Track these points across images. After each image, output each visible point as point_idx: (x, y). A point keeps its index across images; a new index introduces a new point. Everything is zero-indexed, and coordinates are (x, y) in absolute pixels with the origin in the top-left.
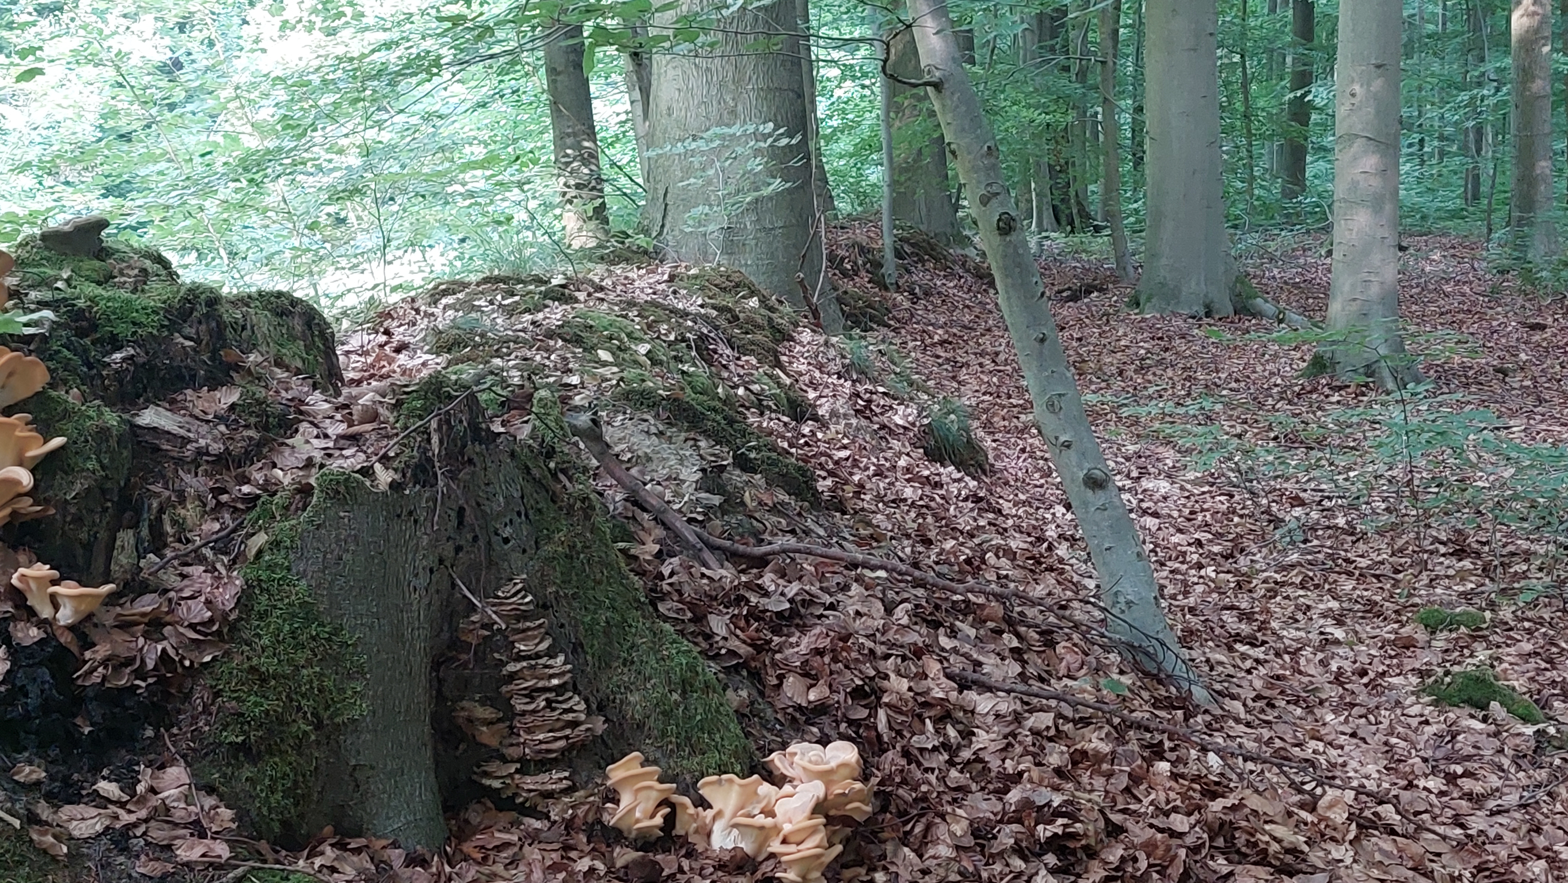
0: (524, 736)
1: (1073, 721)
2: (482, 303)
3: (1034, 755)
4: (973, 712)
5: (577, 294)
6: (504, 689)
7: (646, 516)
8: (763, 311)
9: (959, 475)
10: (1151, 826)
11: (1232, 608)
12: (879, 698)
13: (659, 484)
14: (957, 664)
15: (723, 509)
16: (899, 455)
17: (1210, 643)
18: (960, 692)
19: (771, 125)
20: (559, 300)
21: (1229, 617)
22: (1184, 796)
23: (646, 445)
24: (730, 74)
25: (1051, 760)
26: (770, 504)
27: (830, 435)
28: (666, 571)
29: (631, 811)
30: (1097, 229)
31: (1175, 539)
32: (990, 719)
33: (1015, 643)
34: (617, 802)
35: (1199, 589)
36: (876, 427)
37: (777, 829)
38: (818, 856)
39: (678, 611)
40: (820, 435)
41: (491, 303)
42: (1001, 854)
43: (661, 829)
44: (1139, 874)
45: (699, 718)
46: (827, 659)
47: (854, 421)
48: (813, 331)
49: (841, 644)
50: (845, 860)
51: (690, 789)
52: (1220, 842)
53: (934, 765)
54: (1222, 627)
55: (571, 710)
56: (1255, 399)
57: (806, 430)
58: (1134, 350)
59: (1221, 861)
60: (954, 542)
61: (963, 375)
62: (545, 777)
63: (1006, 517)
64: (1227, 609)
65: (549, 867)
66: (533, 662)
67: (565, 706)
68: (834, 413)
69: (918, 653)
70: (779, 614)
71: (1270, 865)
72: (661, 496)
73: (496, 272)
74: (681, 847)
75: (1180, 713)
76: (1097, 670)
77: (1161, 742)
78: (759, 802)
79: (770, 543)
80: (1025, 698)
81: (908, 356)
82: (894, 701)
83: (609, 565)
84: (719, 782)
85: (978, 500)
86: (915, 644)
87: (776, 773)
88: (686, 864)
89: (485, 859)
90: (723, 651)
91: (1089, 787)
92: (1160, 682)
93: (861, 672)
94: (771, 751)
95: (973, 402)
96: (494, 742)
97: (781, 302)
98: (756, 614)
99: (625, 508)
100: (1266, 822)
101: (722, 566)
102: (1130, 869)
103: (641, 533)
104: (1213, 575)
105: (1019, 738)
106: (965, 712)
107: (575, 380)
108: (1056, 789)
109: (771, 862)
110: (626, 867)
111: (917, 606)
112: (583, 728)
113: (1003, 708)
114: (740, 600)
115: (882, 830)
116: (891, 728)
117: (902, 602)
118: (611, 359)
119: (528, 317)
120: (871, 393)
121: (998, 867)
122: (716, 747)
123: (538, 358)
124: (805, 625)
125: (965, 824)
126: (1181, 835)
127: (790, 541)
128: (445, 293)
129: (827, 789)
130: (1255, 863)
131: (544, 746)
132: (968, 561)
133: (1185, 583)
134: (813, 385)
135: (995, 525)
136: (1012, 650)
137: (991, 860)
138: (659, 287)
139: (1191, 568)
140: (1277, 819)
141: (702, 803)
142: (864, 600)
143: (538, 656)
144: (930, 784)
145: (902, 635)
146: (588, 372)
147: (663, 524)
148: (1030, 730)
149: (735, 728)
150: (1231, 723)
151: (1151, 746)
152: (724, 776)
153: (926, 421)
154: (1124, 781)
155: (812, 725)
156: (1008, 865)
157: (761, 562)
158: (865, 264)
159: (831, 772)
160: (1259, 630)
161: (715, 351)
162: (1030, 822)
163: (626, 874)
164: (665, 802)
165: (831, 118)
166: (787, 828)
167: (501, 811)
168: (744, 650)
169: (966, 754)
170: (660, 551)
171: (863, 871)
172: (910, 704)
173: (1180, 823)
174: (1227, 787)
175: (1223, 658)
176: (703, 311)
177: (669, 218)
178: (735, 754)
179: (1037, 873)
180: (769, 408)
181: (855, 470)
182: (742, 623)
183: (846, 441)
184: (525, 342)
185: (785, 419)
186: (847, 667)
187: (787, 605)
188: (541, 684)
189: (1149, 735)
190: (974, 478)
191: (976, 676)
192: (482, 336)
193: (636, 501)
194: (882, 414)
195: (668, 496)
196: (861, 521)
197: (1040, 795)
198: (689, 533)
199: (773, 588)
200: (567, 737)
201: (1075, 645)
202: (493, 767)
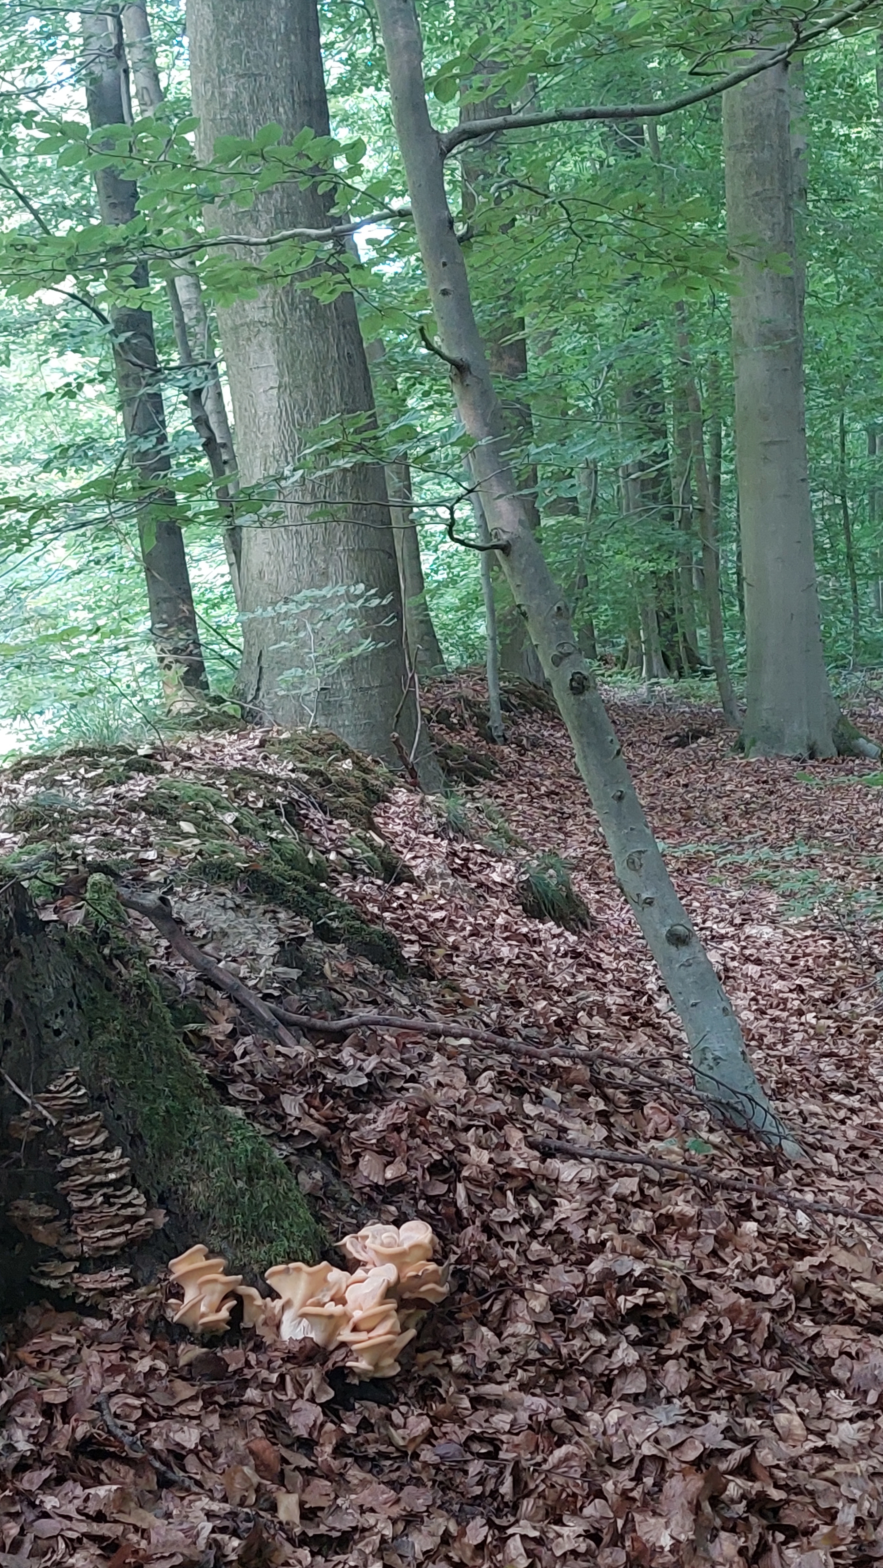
0: (82, 1234)
1: (660, 1184)
2: (64, 777)
3: (619, 1222)
4: (557, 1181)
5: (164, 764)
6: (60, 1186)
7: (219, 994)
8: (356, 773)
9: (559, 931)
10: (736, 1290)
11: (831, 1055)
12: (459, 1172)
13: (234, 960)
14: (540, 1131)
15: (301, 983)
16: (497, 913)
17: (805, 1094)
18: (543, 1161)
19: (362, 586)
20: (144, 771)
21: (826, 1065)
22: (771, 1256)
23: (221, 920)
24: (320, 536)
25: (636, 1227)
26: (351, 973)
27: (425, 896)
28: (238, 1051)
29: (196, 1305)
30: (706, 673)
31: (776, 986)
32: (574, 1187)
33: (602, 1106)
34: (180, 1296)
35: (799, 1036)
36: (473, 885)
37: (346, 1317)
38: (390, 1343)
39: (248, 1093)
40: (415, 897)
41: (74, 777)
42: (581, 1328)
43: (228, 1323)
44: (722, 1341)
45: (265, 1205)
46: (404, 1135)
47: (451, 881)
48: (410, 791)
49: (418, 1119)
50: (419, 1344)
51: (257, 1280)
52: (807, 1303)
53: (515, 1239)
54: (818, 1077)
55: (130, 1205)
56: (858, 840)
57: (400, 892)
58: (740, 794)
59: (808, 1322)
60: (544, 1003)
61: (570, 825)
62: (104, 1275)
63: (606, 971)
64: (826, 1056)
65: (108, 1370)
66: (88, 1157)
67: (123, 1201)
68: (430, 874)
69: (500, 1122)
70: (357, 1090)
71: (857, 1324)
72: (235, 973)
73: (81, 745)
74: (249, 1340)
75: (769, 1169)
76: (686, 1129)
77: (749, 1202)
78: (329, 1290)
79: (350, 1016)
80: (611, 1164)
81: (514, 809)
82: (474, 1174)
83: (169, 1052)
84: (287, 1271)
85: (576, 955)
86: (498, 1113)
87: (349, 1257)
88: (252, 1358)
89: (41, 1364)
90: (296, 1132)
91: (674, 1253)
92: (750, 1138)
93: (439, 1146)
94: (345, 1234)
95: (579, 853)
96: (52, 1241)
97: (377, 762)
98: (333, 1092)
99: (197, 987)
100: (854, 1279)
101: (298, 1043)
102: (713, 1337)
103: (214, 1013)
104: (814, 1021)
105: (603, 1205)
106: (548, 1180)
107: (151, 855)
108: (640, 1257)
109: (343, 1351)
110: (190, 1365)
111: (500, 1073)
112: (142, 1222)
113: (588, 1174)
114: (318, 1077)
115: (460, 1310)
116: (471, 1203)
117: (485, 1070)
118: (193, 831)
119: (111, 790)
120: (469, 851)
121: (577, 1343)
122: (284, 1235)
123: (118, 832)
124: (384, 1100)
125: (544, 1299)
126: (767, 1298)
127: (370, 1013)
128: (28, 768)
129: (400, 1270)
130: (843, 1323)
131: (102, 1244)
132: (559, 1023)
133: (784, 1031)
134: (409, 844)
135: (594, 980)
136: (599, 1113)
137: (570, 1335)
138: (249, 753)
139: (791, 1015)
140: (866, 1275)
141: (271, 1293)
142: (446, 1070)
143: (93, 1150)
144: (511, 1259)
145: (484, 1105)
146: (168, 845)
147: (237, 1002)
148: (615, 1196)
149: (305, 1213)
150: (823, 1176)
151: (739, 1206)
152: (292, 1265)
153: (524, 878)
154: (710, 1244)
155: (390, 1203)
156: (588, 1340)
157: (340, 1036)
158: (471, 718)
159: (403, 1254)
160: (856, 1078)
161: (306, 816)
162: (611, 1293)
163: (190, 1372)
164: (232, 1294)
165: (436, 572)
166: (357, 1315)
167: (61, 1312)
168: (318, 1130)
169: (548, 1225)
170: (234, 1030)
171: (438, 1354)
172: (491, 1177)
173: (765, 1284)
174: (816, 1244)
175: (817, 1109)
176: (293, 776)
177: (264, 683)
178: (305, 1240)
179: (618, 1347)
180: (363, 871)
181: (450, 932)
182: (317, 1102)
183: (442, 901)
184: (106, 816)
185: (379, 882)
186: (425, 1142)
187: (365, 1080)
188: (97, 1179)
189: (736, 1195)
190: (574, 933)
191: (559, 1143)
192: (61, 812)
193: (209, 980)
194: (480, 872)
195: (243, 971)
196: (448, 987)
197: (622, 1265)
198: (264, 1010)
199: (351, 1063)
200: (126, 1233)
201: (663, 1105)
202: (50, 1267)
